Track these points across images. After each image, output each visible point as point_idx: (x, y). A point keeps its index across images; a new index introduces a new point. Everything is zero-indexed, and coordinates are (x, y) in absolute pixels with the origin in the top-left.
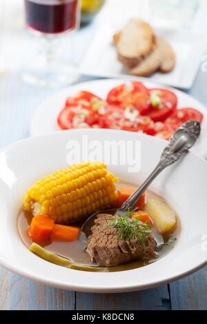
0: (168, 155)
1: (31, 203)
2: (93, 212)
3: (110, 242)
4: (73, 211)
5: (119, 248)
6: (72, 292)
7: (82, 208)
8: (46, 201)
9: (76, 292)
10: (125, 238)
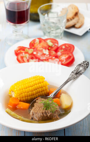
0: (73, 75)
1: (12, 92)
2: (37, 97)
3: (39, 110)
4: (28, 96)
5: (43, 113)
6: (23, 131)
7: (32, 95)
8: (17, 92)
9: (25, 132)
10: (46, 109)
